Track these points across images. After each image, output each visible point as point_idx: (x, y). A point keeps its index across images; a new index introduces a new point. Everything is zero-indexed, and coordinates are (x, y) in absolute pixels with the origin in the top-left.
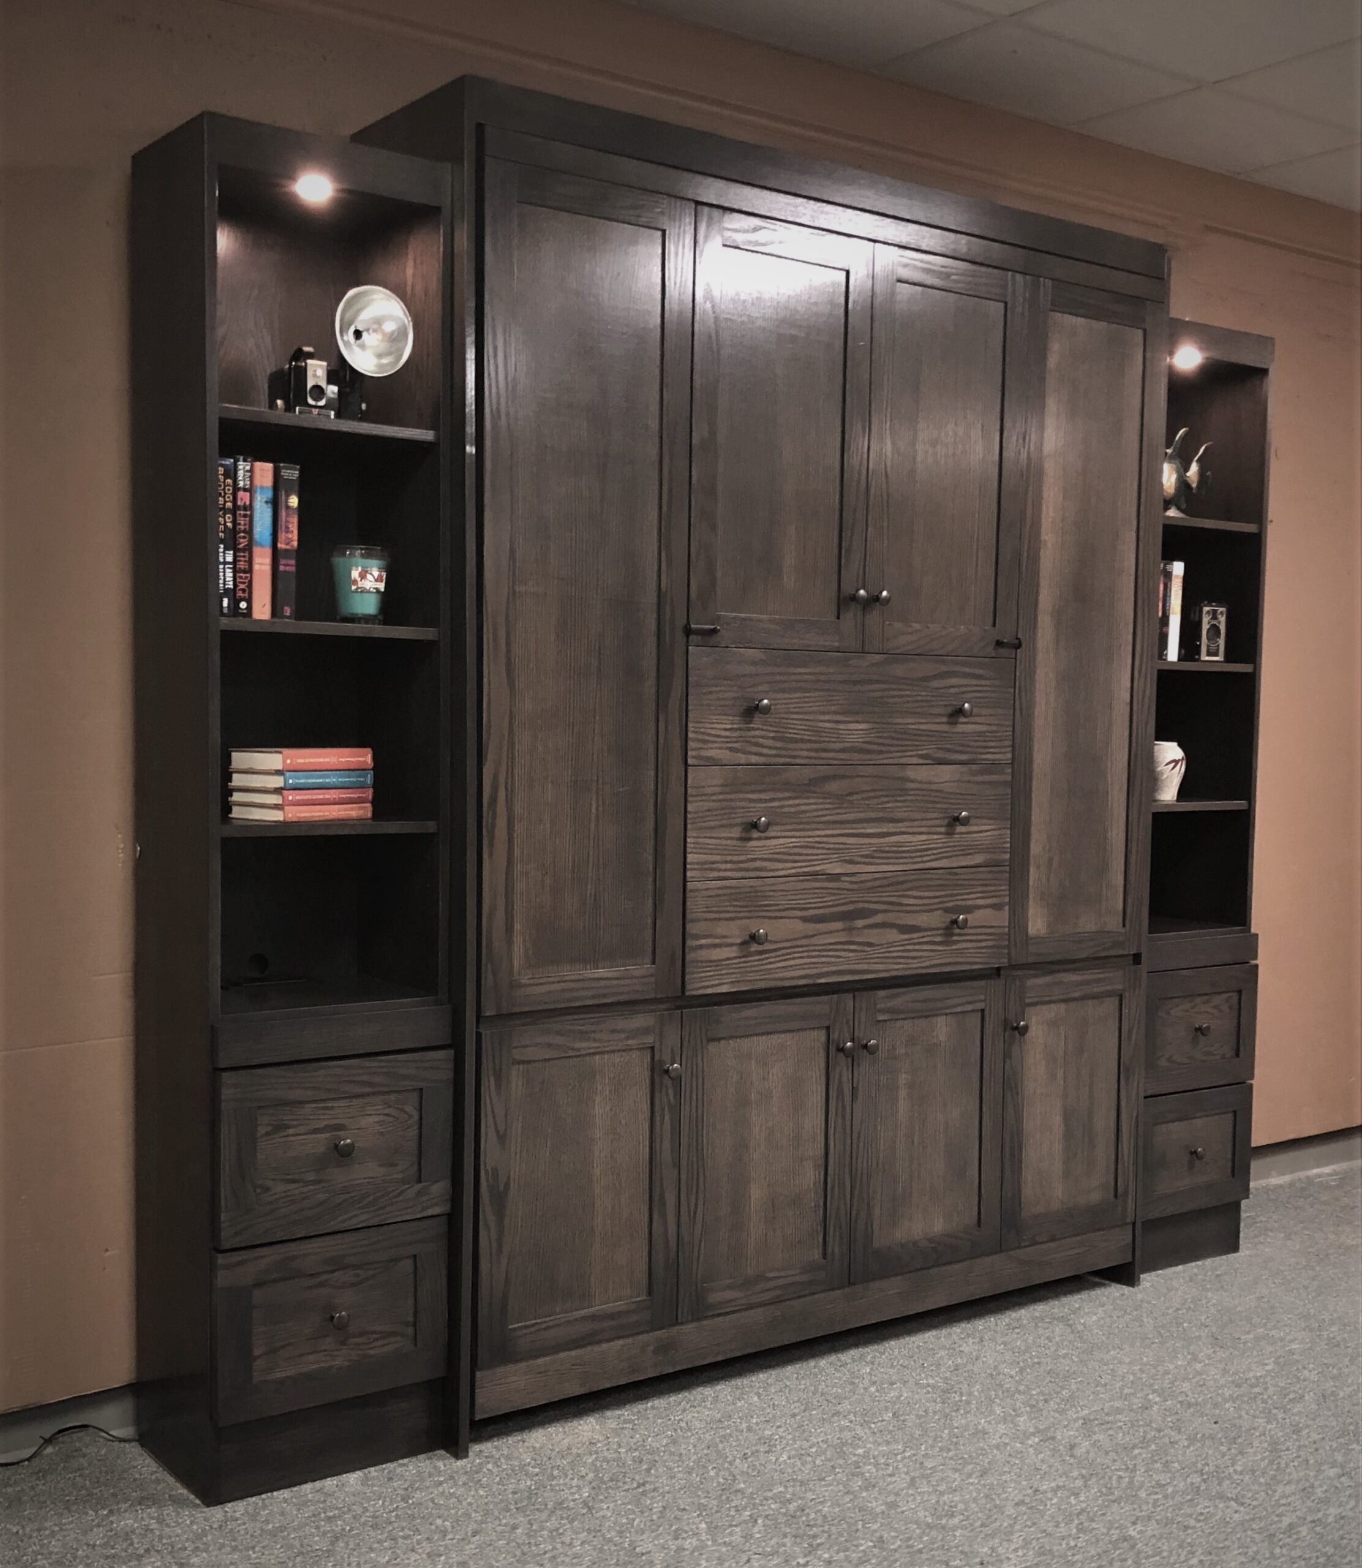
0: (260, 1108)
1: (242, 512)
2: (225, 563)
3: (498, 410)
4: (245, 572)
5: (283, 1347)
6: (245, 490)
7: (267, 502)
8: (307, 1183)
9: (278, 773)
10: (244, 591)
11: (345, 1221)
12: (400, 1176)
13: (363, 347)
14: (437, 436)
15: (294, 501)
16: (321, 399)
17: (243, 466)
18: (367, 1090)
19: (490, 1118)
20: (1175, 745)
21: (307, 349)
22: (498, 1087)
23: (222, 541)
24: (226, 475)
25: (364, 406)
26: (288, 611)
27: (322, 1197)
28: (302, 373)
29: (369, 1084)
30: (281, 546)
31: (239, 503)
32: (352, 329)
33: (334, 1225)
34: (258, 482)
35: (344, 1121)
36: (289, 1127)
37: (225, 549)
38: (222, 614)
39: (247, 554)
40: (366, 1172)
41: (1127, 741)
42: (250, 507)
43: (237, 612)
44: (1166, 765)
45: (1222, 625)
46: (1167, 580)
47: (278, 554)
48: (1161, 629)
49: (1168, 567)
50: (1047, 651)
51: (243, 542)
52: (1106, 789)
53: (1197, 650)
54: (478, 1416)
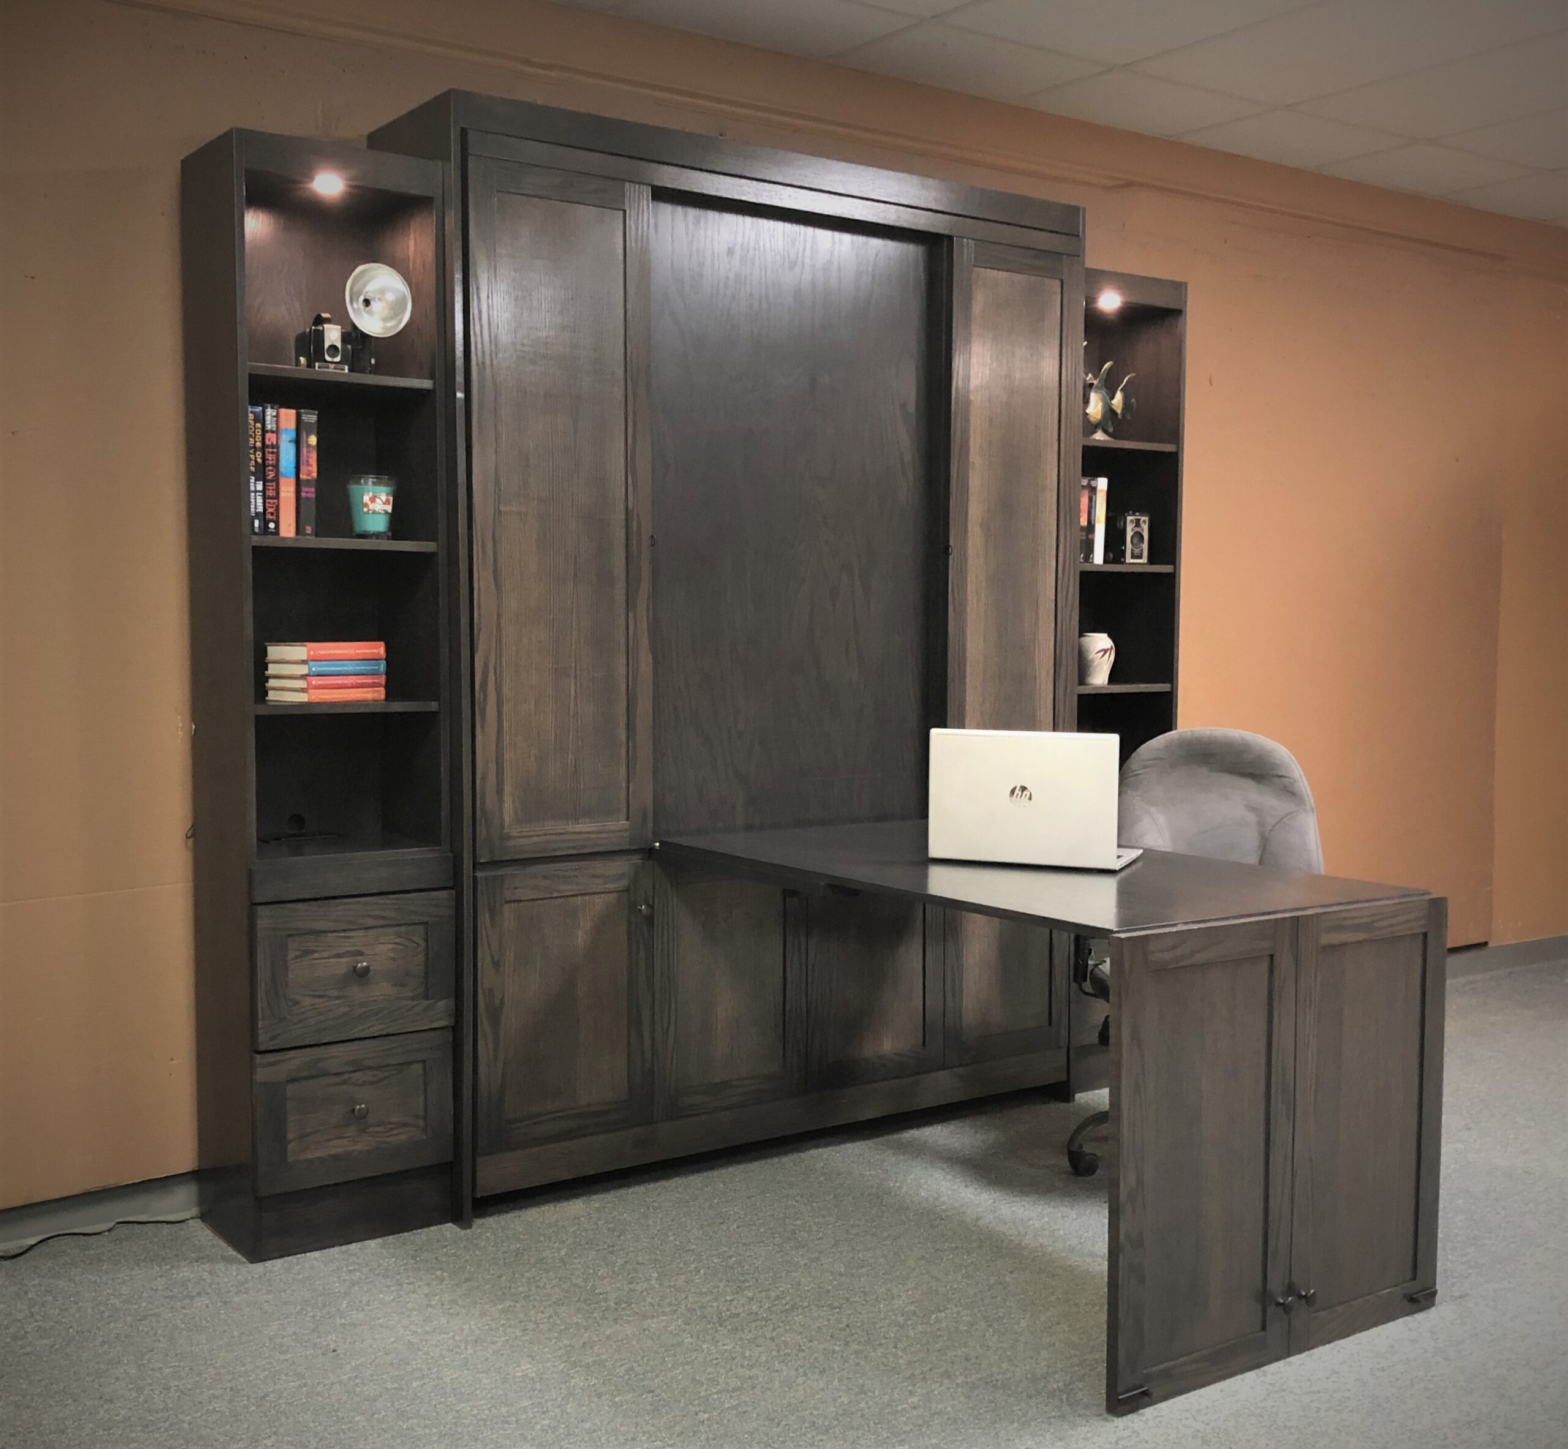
0: (290, 936)
1: (271, 450)
2: (256, 491)
3: (483, 363)
4: (272, 498)
5: (312, 1133)
6: (272, 432)
7: (290, 441)
8: (331, 998)
9: (304, 662)
10: (272, 514)
11: (363, 1030)
12: (410, 994)
13: (370, 313)
14: (435, 384)
15: (313, 440)
16: (336, 356)
17: (270, 412)
18: (380, 922)
19: (486, 946)
20: (1105, 635)
21: (325, 315)
22: (493, 921)
23: (253, 474)
24: (256, 420)
25: (373, 361)
26: (309, 529)
27: (343, 1010)
28: (320, 336)
29: (383, 918)
30: (303, 477)
31: (267, 442)
32: (362, 298)
33: (355, 1033)
34: (283, 424)
35: (363, 949)
36: (314, 952)
37: (256, 480)
38: (255, 533)
39: (274, 484)
40: (381, 990)
41: (1053, 633)
42: (277, 446)
43: (267, 531)
44: (1097, 653)
45: (1145, 532)
46: (1092, 494)
47: (301, 483)
48: (1087, 537)
49: (1093, 483)
50: (978, 556)
51: (271, 474)
52: (1034, 673)
53: (1123, 554)
54: (479, 1194)
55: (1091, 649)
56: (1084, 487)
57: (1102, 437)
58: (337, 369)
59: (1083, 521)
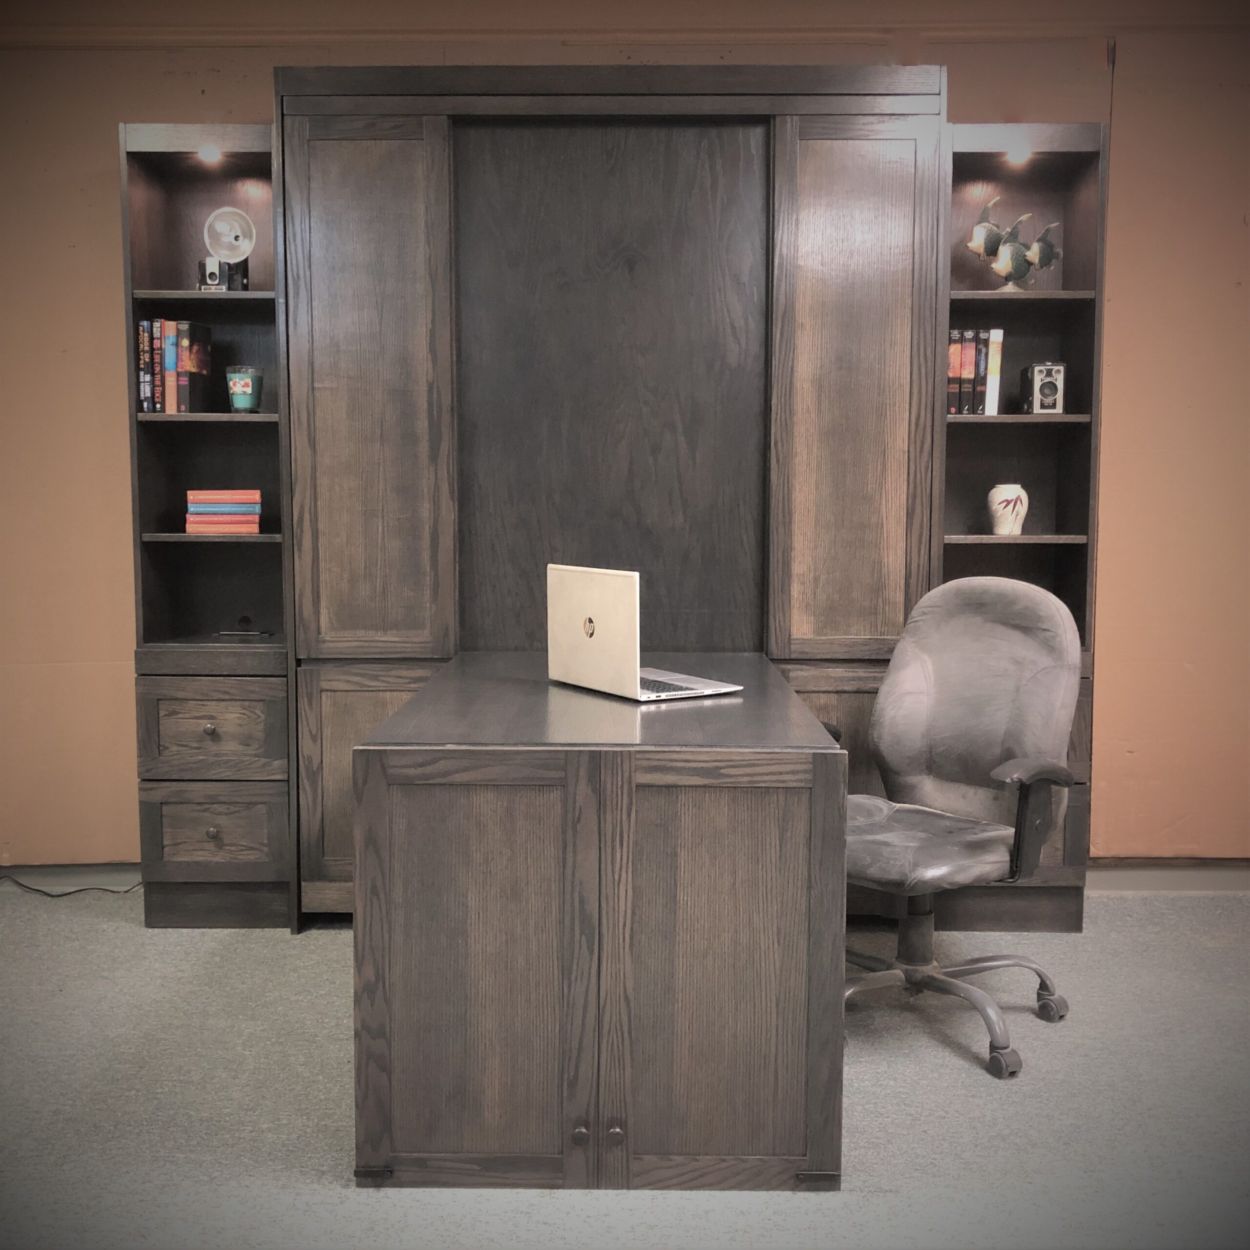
0: (162, 700)
1: (156, 352)
2: (144, 382)
3: (298, 275)
5: (181, 843)
6: (158, 339)
7: (172, 345)
8: (192, 748)
10: (158, 398)
11: (214, 775)
12: (254, 752)
15: (187, 343)
16: (215, 280)
18: (227, 697)
19: (305, 723)
20: (1015, 486)
22: (310, 704)
23: (142, 370)
24: (145, 331)
25: (245, 281)
26: (183, 408)
27: (201, 758)
28: (203, 267)
29: (229, 693)
30: (181, 369)
31: (155, 347)
34: (166, 333)
35: (216, 715)
36: (178, 713)
37: (145, 374)
38: (143, 412)
39: (160, 376)
40: (230, 747)
41: (906, 483)
42: (161, 349)
43: (154, 410)
44: (999, 504)
45: (1060, 381)
46: (981, 346)
47: (178, 374)
48: (974, 389)
49: (983, 335)
50: (808, 411)
51: (157, 369)
52: (880, 521)
53: (1031, 405)
54: (304, 910)
55: (995, 500)
56: (970, 340)
57: (1010, 289)
58: (216, 290)
59: (968, 373)
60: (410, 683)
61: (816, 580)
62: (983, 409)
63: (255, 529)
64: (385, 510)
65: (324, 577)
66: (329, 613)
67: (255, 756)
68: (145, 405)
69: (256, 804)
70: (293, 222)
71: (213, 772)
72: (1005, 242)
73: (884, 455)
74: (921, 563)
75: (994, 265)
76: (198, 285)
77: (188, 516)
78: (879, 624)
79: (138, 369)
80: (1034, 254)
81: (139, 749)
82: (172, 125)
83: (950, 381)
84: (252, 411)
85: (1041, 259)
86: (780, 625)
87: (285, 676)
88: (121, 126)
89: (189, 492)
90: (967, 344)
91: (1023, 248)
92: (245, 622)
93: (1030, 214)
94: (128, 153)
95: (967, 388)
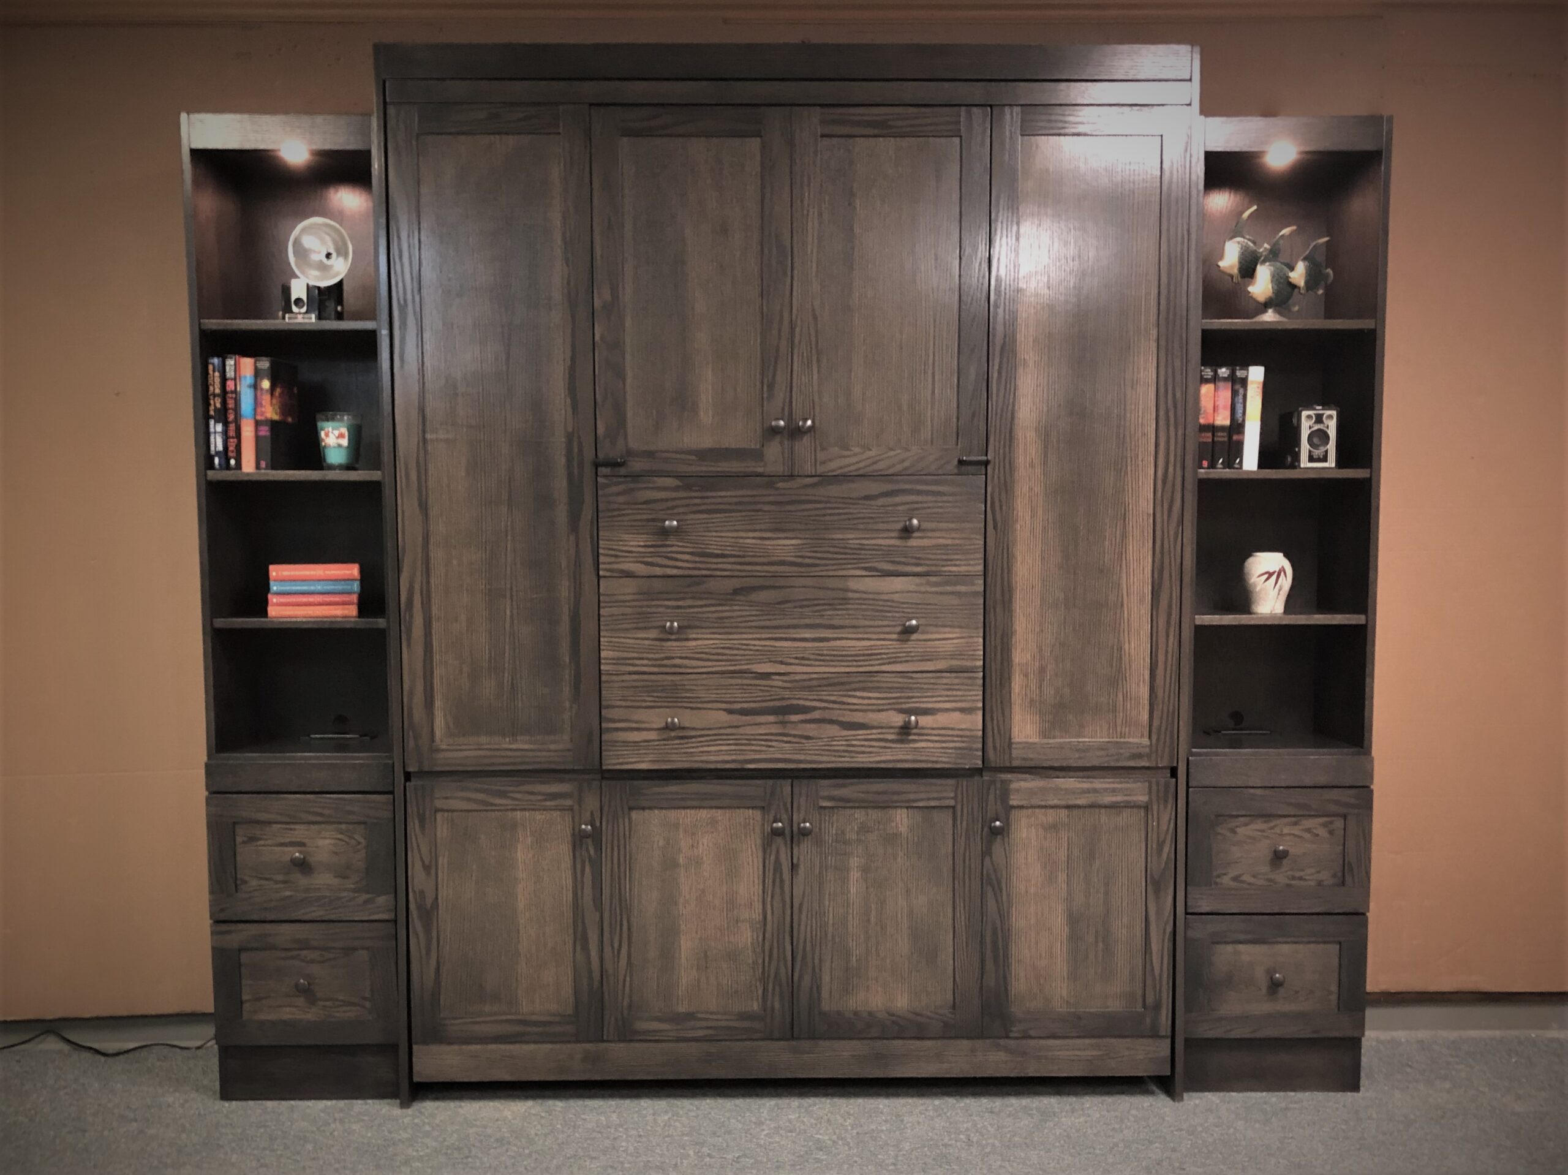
0: (237, 823)
1: (230, 396)
2: (215, 432)
5: (265, 997)
6: (231, 379)
7: (250, 386)
8: (276, 882)
10: (233, 452)
11: (304, 914)
12: (352, 886)
15: (267, 385)
16: (302, 307)
18: (319, 819)
19: (416, 851)
20: (1276, 555)
22: (422, 827)
23: (212, 417)
24: (217, 370)
25: (339, 308)
26: (263, 464)
27: (288, 893)
28: (288, 290)
29: (321, 815)
30: (260, 417)
31: (228, 389)
34: (241, 372)
36: (261, 839)
37: (216, 422)
39: (234, 425)
40: (323, 880)
41: (1150, 553)
42: (235, 392)
43: (228, 467)
44: (1259, 576)
45: (1332, 427)
46: (1237, 387)
47: (258, 423)
48: (1230, 437)
49: (1240, 374)
50: (1032, 465)
51: (231, 417)
52: (1120, 599)
53: (1297, 457)
54: (416, 1079)
55: (1253, 572)
56: (1225, 379)
57: (1270, 317)
58: (303, 318)
59: (1223, 419)
60: (545, 800)
61: (1042, 670)
62: (1241, 462)
63: (353, 611)
64: (514, 589)
65: (438, 672)
66: (445, 716)
67: (354, 891)
68: (217, 460)
69: (355, 949)
70: (399, 238)
71: (303, 911)
72: (1264, 262)
73: (1125, 520)
74: (1170, 650)
75: (1250, 289)
76: (280, 313)
77: (270, 596)
78: (1119, 721)
79: (207, 417)
80: (1298, 274)
81: (211, 884)
82: (246, 117)
83: (1204, 428)
84: (349, 467)
85: (1306, 283)
86: (998, 726)
87: (392, 793)
88: (184, 116)
89: (271, 567)
90: (1221, 384)
91: (1286, 269)
92: (341, 723)
93: (1294, 228)
94: (195, 153)
95: (1222, 437)
